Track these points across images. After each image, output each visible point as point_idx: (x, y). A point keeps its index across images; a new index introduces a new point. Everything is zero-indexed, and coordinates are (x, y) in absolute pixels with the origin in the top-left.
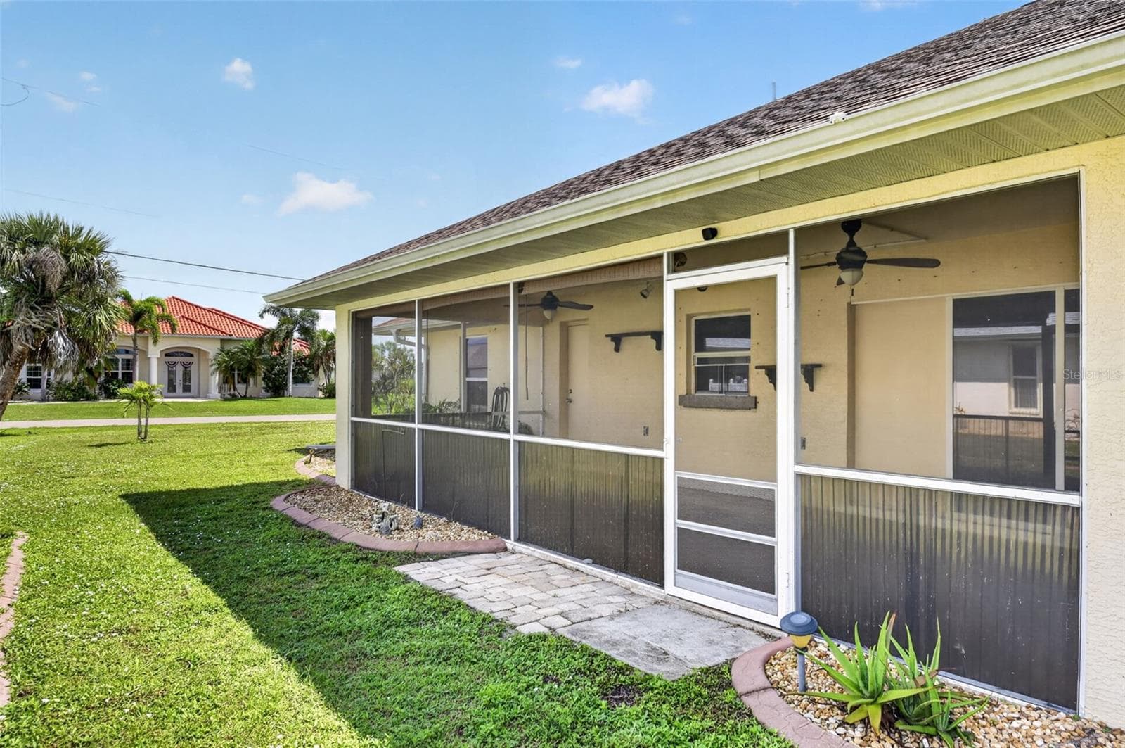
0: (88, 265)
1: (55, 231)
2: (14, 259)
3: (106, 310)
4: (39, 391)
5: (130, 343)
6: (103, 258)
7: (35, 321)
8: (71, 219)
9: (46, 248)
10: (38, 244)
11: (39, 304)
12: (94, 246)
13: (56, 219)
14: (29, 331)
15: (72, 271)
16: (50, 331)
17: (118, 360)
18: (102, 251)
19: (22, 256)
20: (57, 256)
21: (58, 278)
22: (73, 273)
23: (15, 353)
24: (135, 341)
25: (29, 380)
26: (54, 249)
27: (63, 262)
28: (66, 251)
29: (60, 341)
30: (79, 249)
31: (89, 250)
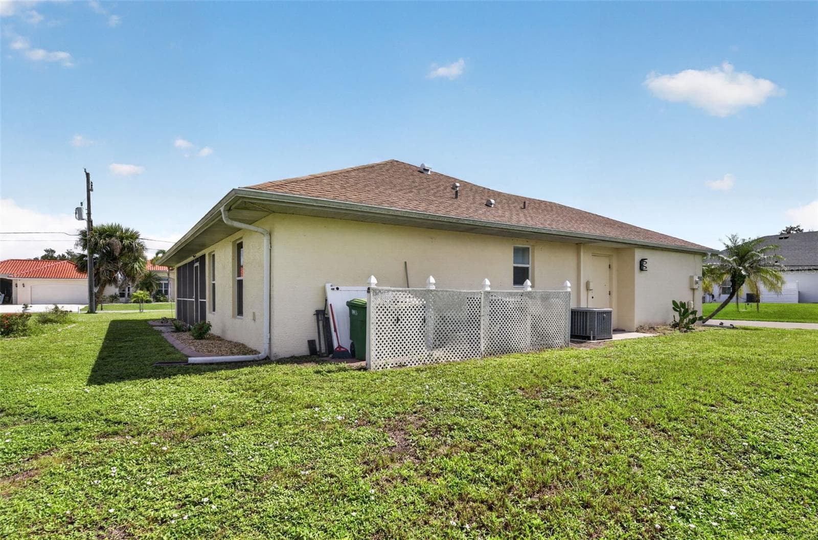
0: (131, 244)
1: (118, 231)
2: (101, 243)
3: (139, 263)
4: (124, 299)
5: (166, 275)
6: (137, 241)
7: (110, 267)
8: (124, 226)
9: (113, 238)
10: (110, 236)
11: (111, 260)
12: (134, 236)
13: (119, 226)
14: (108, 272)
15: (124, 247)
16: (116, 272)
17: (162, 284)
18: (137, 238)
19: (104, 242)
20: (118, 242)
21: (119, 250)
22: (125, 248)
23: (102, 281)
24: (169, 275)
25: (120, 294)
26: (117, 238)
27: (120, 244)
28: (121, 239)
29: (119, 275)
30: (127, 238)
31: (131, 238)
